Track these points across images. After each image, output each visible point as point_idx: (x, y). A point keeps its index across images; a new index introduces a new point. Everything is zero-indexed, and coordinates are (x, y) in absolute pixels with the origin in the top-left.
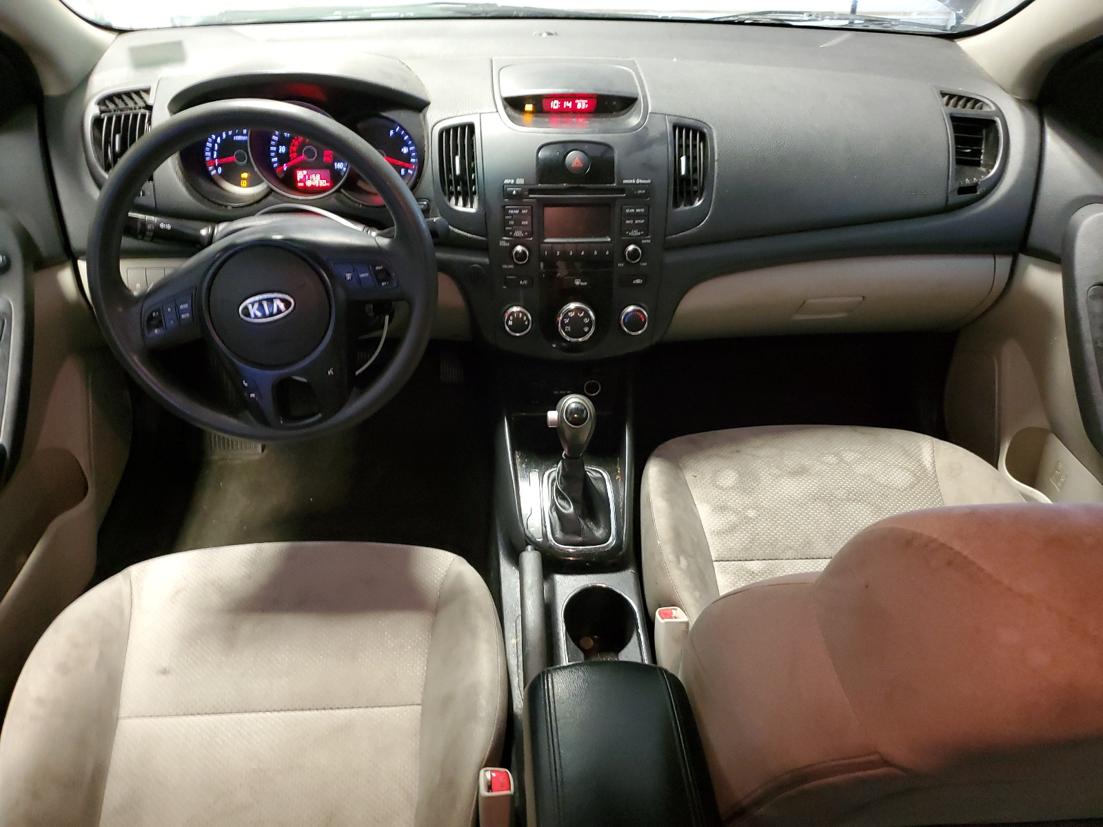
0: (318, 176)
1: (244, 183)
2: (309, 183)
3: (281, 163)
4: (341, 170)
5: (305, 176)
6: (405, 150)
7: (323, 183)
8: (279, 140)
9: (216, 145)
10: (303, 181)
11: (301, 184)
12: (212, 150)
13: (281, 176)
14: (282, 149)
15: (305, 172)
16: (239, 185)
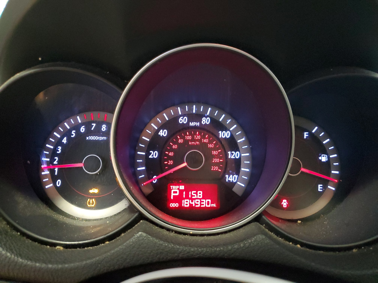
0: (200, 194)
1: (92, 202)
2: (186, 203)
3: (150, 173)
4: (233, 184)
5: (181, 191)
6: (324, 158)
7: (207, 203)
8: (150, 142)
9: (60, 148)
10: (178, 199)
11: (173, 205)
12: (54, 153)
13: (148, 191)
14: (154, 154)
15: (182, 187)
16: (82, 205)
